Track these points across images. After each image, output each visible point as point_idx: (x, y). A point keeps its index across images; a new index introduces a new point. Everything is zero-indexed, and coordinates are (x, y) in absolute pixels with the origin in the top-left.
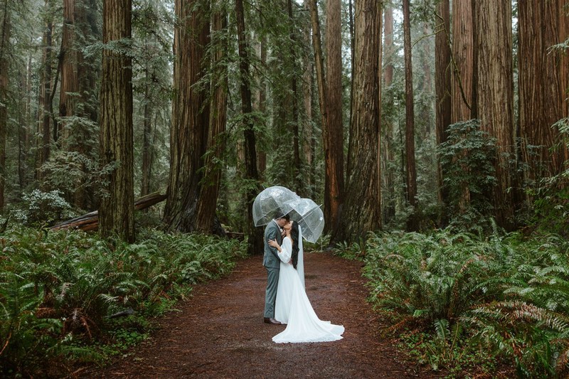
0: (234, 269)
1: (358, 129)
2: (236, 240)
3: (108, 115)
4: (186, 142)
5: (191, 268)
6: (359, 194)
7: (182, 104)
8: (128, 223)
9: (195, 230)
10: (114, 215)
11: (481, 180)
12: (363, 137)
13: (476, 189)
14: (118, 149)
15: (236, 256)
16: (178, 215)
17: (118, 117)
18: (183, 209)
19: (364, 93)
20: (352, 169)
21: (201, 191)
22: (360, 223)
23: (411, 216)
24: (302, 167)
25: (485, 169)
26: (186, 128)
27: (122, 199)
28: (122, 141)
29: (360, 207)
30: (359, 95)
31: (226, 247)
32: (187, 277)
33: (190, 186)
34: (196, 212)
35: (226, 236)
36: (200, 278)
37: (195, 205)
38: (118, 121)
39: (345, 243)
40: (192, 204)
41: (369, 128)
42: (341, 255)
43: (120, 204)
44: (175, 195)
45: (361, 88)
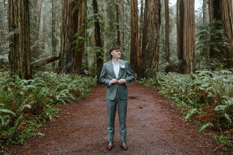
0: (90, 93)
1: (150, 22)
2: (91, 77)
3: (13, 3)
4: (68, 32)
5: (63, 94)
6: (151, 55)
7: (65, 14)
8: (27, 68)
9: (72, 73)
10: (18, 63)
11: (221, 45)
12: (153, 26)
13: (218, 49)
14: (19, 23)
15: (91, 85)
16: (65, 66)
17: (19, 4)
18: (67, 63)
19: (154, 4)
20: (148, 42)
21: (75, 55)
22: (152, 69)
23: (167, 66)
24: (121, 44)
25: (222, 39)
26: (68, 26)
27: (23, 53)
28: (21, 19)
29: (151, 61)
30: (151, 5)
31: (86, 81)
32: (60, 100)
33: (70, 53)
34: (73, 64)
35: (87, 75)
36: (68, 100)
37: (72, 62)
38: (19, 6)
39: (145, 78)
40: (71, 61)
41: (156, 22)
42: (143, 84)
43: (21, 56)
44: (63, 57)
45: (152, 2)
